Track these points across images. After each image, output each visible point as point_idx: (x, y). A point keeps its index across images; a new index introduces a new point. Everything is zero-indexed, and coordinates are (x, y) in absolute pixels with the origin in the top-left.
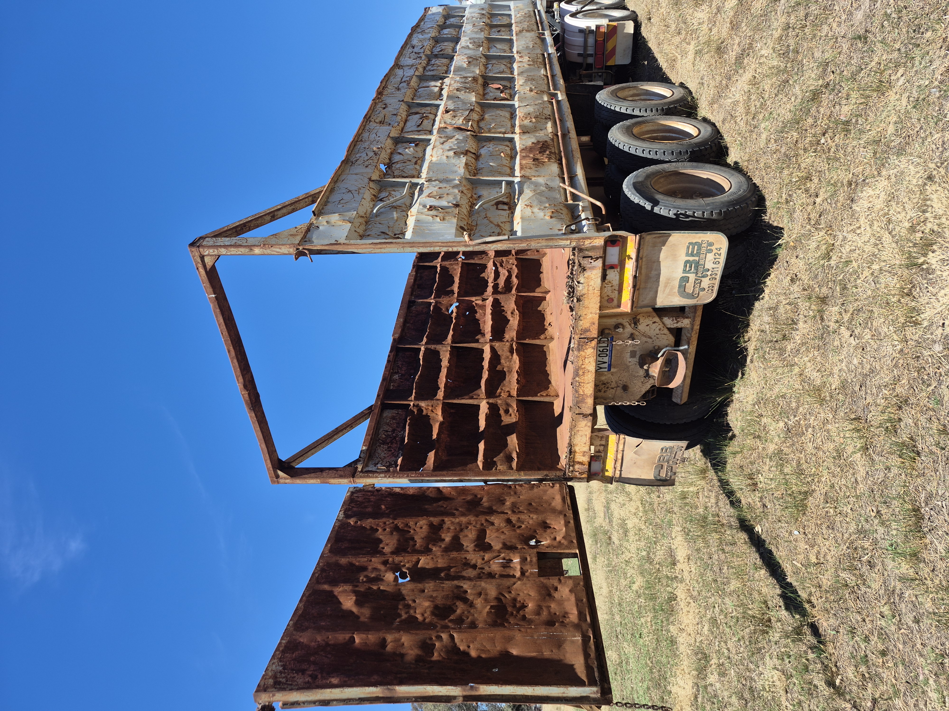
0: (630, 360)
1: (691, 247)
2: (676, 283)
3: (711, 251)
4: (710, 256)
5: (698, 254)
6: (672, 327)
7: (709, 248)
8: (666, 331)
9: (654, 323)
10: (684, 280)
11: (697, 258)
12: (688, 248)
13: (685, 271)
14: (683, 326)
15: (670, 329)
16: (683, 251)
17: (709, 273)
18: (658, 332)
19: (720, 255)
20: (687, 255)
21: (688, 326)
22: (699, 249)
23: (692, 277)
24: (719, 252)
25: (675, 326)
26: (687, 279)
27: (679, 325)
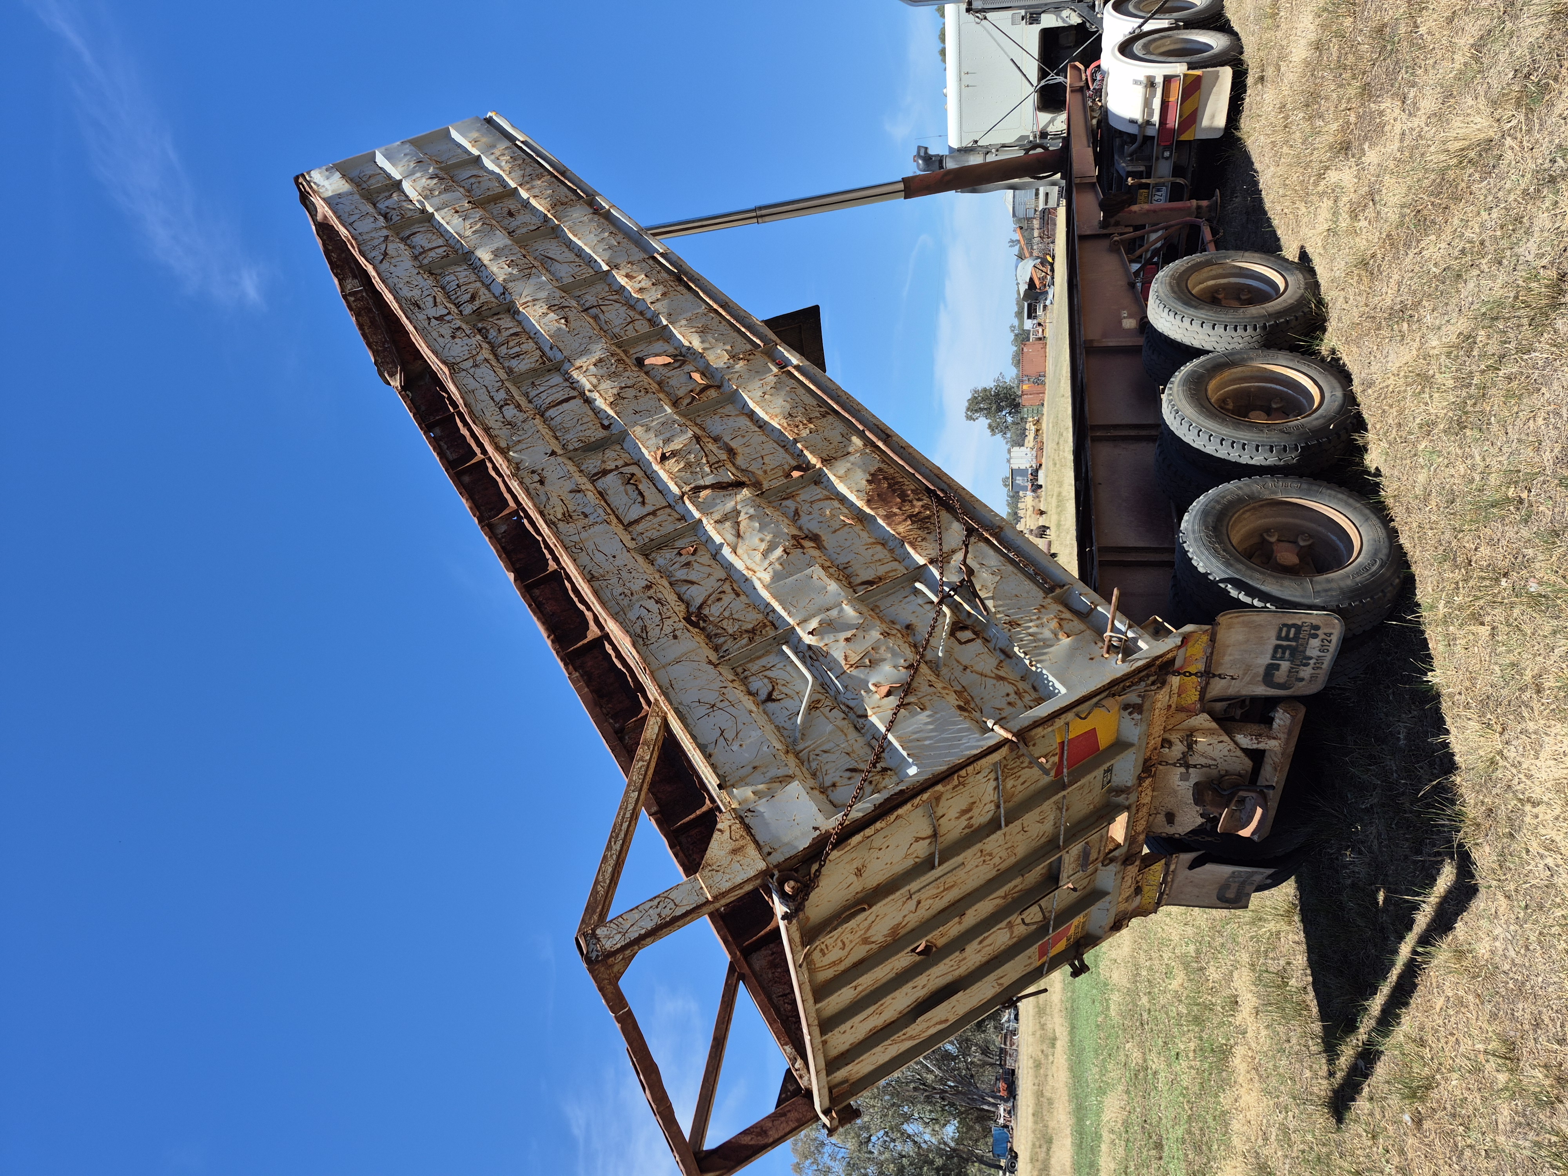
0: (1180, 783)
1: (1285, 629)
2: (1261, 671)
3: (1315, 636)
4: (1315, 643)
5: (1296, 638)
6: (1250, 747)
7: (1313, 632)
8: (1239, 753)
9: (1222, 742)
10: (1271, 669)
11: (1294, 644)
12: (1281, 630)
13: (1274, 657)
14: (1268, 748)
15: (1245, 751)
16: (1273, 634)
17: (1312, 662)
18: (1227, 753)
19: (1330, 642)
20: (1279, 638)
21: (1275, 749)
22: (1297, 633)
23: (1285, 665)
24: (1329, 639)
25: (1255, 746)
26: (1277, 667)
27: (1261, 746)
